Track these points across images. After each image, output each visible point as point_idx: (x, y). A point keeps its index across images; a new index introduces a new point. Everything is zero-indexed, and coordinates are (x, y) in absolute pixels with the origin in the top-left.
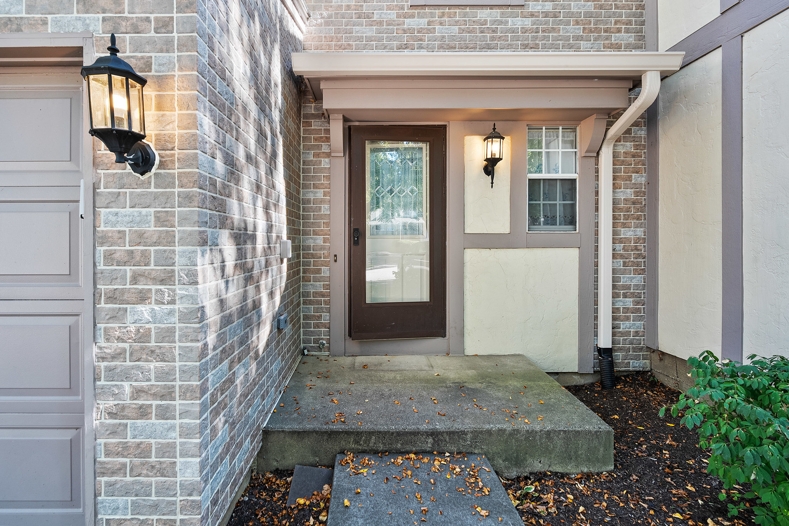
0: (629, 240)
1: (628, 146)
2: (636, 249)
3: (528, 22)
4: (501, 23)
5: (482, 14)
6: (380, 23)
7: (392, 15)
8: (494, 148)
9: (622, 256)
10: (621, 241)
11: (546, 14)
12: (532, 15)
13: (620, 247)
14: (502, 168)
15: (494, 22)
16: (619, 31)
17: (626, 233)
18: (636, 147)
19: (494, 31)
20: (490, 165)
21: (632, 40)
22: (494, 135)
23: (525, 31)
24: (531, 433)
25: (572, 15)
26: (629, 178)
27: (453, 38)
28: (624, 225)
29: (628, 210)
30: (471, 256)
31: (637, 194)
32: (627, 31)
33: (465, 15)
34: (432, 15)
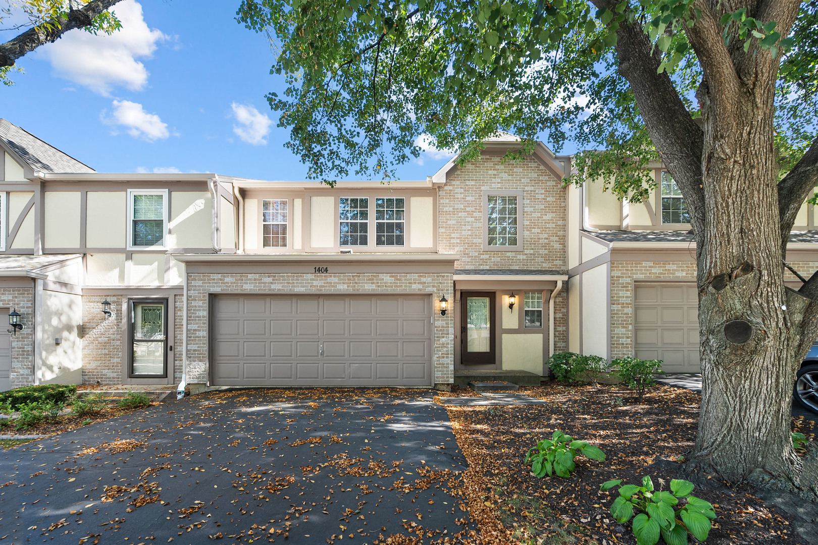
0: (560, 331)
1: (559, 299)
2: (563, 334)
3: (525, 257)
4: (515, 257)
5: (508, 254)
6: (472, 257)
7: (477, 254)
8: (512, 300)
9: (558, 337)
10: (557, 331)
11: (531, 254)
12: (526, 254)
13: (557, 333)
14: (516, 307)
15: (512, 257)
16: (557, 260)
17: (559, 329)
18: (563, 299)
19: (513, 260)
20: (511, 306)
21: (561, 263)
22: (512, 296)
23: (523, 260)
24: (520, 376)
25: (540, 254)
26: (561, 310)
27: (498, 262)
28: (559, 326)
29: (560, 321)
30: (504, 336)
31: (563, 315)
32: (559, 260)
33: (502, 254)
34: (491, 254)
